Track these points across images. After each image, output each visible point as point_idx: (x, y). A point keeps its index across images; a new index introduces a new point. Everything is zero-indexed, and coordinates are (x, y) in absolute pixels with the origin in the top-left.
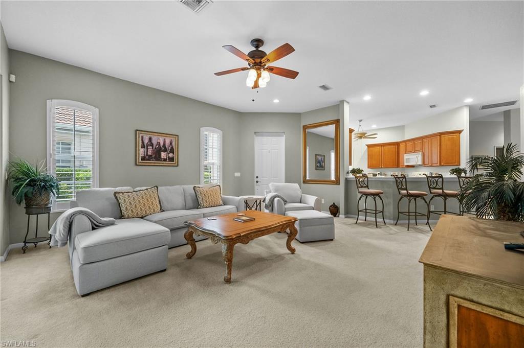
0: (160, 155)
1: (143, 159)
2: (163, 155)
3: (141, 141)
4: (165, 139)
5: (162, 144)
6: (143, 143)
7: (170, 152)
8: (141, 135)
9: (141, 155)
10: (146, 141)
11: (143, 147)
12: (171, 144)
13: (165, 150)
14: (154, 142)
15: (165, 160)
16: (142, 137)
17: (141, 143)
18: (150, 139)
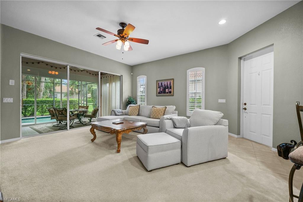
0: (165, 90)
1: (159, 93)
2: (167, 90)
3: (158, 85)
4: (167, 82)
5: (166, 85)
6: (159, 86)
7: (170, 89)
8: (158, 82)
9: (158, 92)
10: (160, 85)
11: (159, 88)
12: (170, 84)
13: (168, 88)
14: (163, 85)
15: (167, 93)
16: (159, 83)
17: (158, 86)
18: (162, 83)
